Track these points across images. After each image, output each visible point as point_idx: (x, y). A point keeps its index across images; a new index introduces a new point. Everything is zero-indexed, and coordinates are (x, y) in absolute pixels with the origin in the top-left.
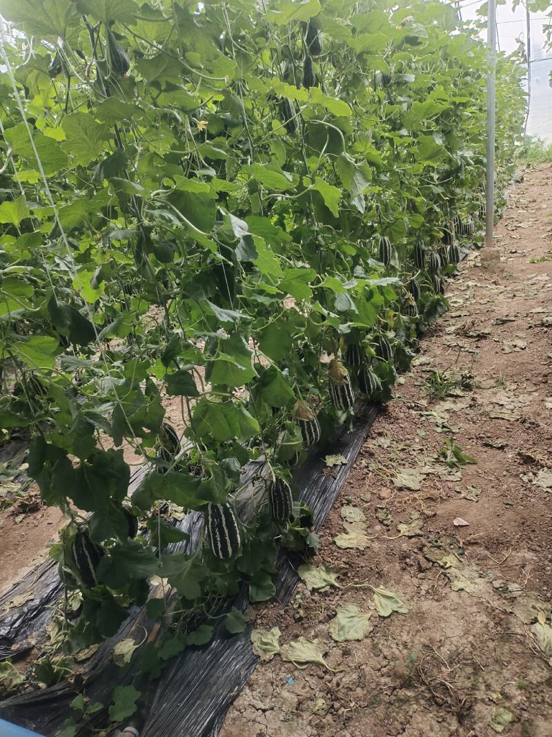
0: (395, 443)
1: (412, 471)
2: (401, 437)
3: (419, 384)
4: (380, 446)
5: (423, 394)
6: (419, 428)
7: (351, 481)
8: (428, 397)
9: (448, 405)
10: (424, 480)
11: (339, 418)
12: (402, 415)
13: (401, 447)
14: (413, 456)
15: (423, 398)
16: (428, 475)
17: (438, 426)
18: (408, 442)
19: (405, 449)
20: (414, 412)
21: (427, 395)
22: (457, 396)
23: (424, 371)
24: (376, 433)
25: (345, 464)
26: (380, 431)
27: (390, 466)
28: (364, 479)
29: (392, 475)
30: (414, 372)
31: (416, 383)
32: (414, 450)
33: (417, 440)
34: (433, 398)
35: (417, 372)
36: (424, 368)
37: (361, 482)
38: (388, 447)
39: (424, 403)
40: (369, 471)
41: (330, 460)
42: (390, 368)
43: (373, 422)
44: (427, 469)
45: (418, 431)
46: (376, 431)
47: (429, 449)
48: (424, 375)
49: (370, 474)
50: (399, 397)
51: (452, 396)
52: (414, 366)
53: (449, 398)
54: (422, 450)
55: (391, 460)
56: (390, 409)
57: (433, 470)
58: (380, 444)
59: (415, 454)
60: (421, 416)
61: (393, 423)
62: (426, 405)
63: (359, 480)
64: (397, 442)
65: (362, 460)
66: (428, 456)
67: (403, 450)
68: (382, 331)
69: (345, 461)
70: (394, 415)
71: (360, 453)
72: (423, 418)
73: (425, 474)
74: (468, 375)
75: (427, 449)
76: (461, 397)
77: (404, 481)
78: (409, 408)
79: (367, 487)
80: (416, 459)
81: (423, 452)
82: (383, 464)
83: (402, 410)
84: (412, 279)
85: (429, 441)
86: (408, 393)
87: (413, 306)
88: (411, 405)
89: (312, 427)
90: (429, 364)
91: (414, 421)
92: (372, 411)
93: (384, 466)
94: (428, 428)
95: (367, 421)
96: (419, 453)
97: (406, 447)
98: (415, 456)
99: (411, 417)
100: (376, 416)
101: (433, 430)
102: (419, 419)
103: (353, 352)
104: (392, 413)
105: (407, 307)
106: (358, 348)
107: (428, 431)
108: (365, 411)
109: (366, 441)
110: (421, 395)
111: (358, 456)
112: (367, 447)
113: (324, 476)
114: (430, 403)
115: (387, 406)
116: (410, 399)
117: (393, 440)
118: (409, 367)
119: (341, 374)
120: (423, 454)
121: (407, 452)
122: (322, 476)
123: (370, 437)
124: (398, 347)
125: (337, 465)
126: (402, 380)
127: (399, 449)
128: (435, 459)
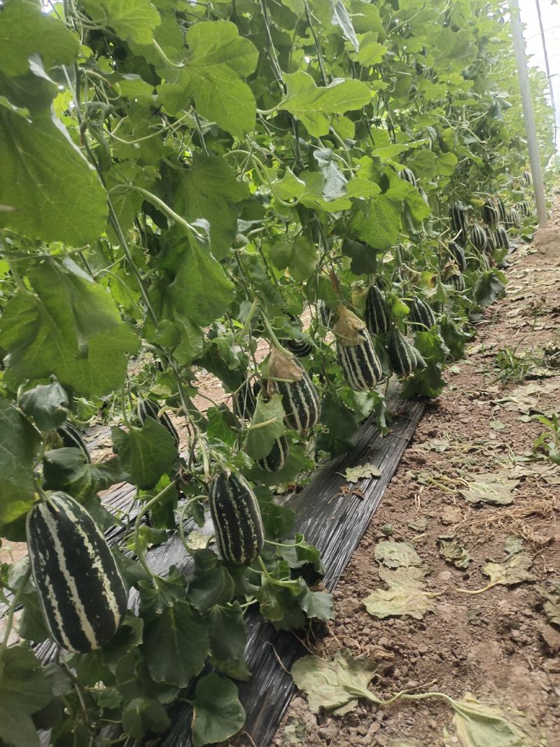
0: (457, 443)
1: (493, 477)
2: (466, 435)
3: (481, 370)
4: (433, 450)
5: (489, 380)
6: (491, 420)
7: (390, 501)
8: (498, 382)
9: (532, 387)
10: (518, 487)
11: (361, 407)
12: (462, 408)
13: (468, 446)
14: (490, 458)
15: (491, 384)
16: (523, 479)
17: (522, 414)
18: (478, 440)
19: (476, 450)
20: (480, 403)
21: (498, 380)
22: (543, 377)
23: (487, 356)
24: (424, 434)
25: (378, 478)
26: (431, 431)
27: (454, 474)
28: (412, 496)
29: (460, 486)
30: (471, 360)
31: (476, 371)
32: (490, 449)
33: (493, 436)
34: (506, 384)
35: (477, 359)
36: (485, 354)
37: (408, 502)
38: (446, 450)
39: (495, 389)
40: (419, 483)
41: (352, 474)
42: (436, 340)
43: (419, 422)
44: (519, 471)
45: (492, 424)
46: (423, 432)
47: (514, 445)
48: (488, 360)
49: (422, 488)
50: (455, 389)
51: (534, 378)
52: (470, 356)
53: (531, 381)
54: (503, 448)
55: (454, 467)
56: (444, 403)
57: (533, 472)
58: (433, 447)
59: (493, 454)
60: (493, 405)
61: (449, 421)
62: (498, 392)
63: (402, 499)
64: (460, 442)
65: (406, 471)
66: (516, 455)
67: (472, 451)
68: (417, 290)
69: (377, 473)
70: (451, 409)
71: (401, 462)
72: (497, 407)
73: (517, 479)
74: (554, 348)
75: (511, 446)
76: (548, 377)
77: (482, 492)
78: (471, 399)
79: (419, 508)
80: (496, 461)
81: (506, 450)
82: (442, 471)
83: (461, 403)
84: (452, 241)
85: (513, 436)
86: (466, 384)
87: (458, 277)
88: (474, 394)
89: (301, 394)
90: (491, 349)
91: (483, 413)
92: (416, 408)
93: (443, 474)
94: (506, 419)
95: (410, 420)
96: (499, 453)
97: (476, 447)
98: (494, 458)
99: (477, 410)
100: (423, 415)
101: (517, 421)
102: (490, 410)
103: (374, 308)
104: (448, 408)
105: (450, 279)
106: (380, 303)
107: (508, 422)
108: (405, 408)
109: (410, 443)
110: (486, 383)
111: (398, 466)
112: (412, 453)
113: (343, 496)
114: (503, 389)
115: (438, 401)
116: (471, 388)
117: (454, 440)
118: (463, 354)
119: (353, 326)
120: (506, 453)
121: (478, 454)
122: (339, 497)
123: (415, 441)
124: (444, 323)
125: (365, 478)
126: (455, 368)
127: (466, 449)
128: (529, 457)
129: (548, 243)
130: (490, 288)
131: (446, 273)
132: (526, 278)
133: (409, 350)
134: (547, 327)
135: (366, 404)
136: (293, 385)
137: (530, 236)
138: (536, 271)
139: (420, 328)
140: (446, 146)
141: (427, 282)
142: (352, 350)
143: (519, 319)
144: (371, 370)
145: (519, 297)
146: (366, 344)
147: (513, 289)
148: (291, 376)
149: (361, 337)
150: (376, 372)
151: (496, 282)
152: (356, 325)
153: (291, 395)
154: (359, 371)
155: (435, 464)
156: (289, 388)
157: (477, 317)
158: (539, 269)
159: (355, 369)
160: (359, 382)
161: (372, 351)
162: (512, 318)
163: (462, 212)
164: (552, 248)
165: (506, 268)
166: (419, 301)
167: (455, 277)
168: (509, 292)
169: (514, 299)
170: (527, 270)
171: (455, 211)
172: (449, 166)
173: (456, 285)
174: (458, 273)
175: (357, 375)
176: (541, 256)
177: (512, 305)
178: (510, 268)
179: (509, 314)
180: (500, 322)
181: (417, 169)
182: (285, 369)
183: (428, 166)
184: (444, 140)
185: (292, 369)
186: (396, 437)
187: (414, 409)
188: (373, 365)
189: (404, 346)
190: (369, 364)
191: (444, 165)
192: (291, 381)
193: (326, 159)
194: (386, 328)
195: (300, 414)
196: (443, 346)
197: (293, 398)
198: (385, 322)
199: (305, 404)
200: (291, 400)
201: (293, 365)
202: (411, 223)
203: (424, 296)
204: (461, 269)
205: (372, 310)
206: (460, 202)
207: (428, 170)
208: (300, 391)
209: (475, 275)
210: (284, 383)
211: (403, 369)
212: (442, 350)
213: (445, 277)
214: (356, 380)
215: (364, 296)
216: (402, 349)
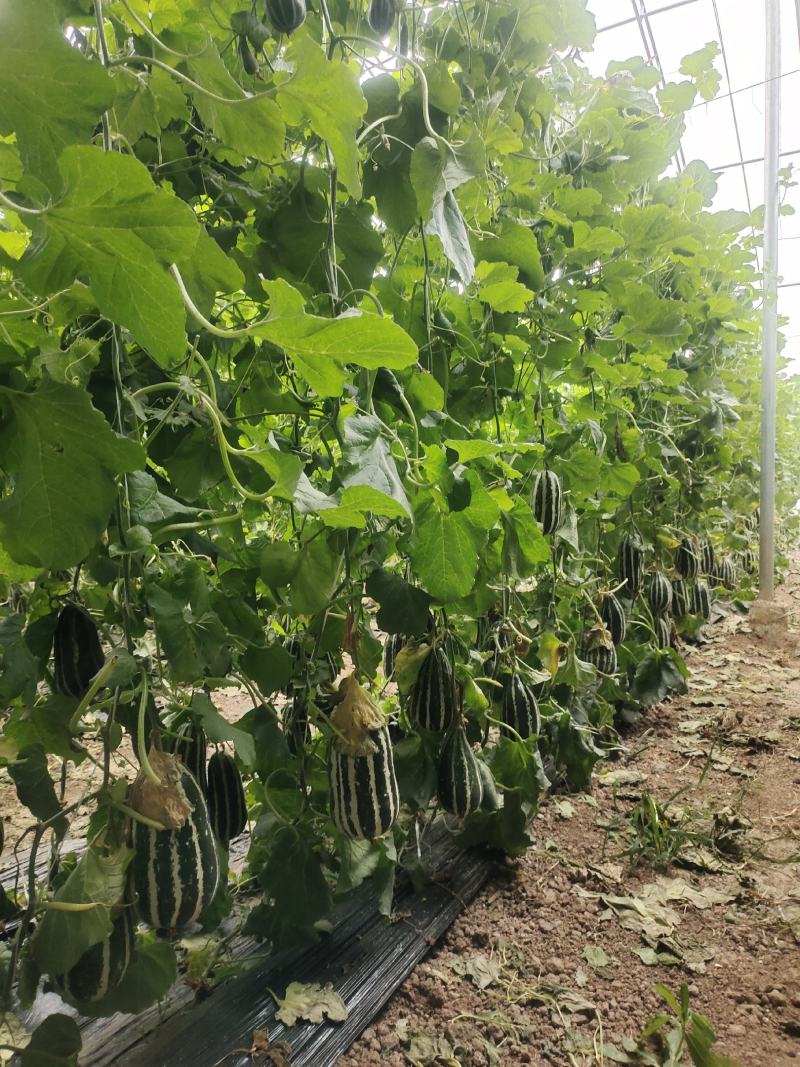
0: (513, 975)
2: (537, 961)
3: (606, 824)
4: (468, 978)
5: (613, 849)
6: (590, 939)
8: (627, 858)
9: (679, 887)
11: (353, 866)
12: (550, 895)
13: (529, 992)
14: (559, 1032)
15: (613, 859)
17: (646, 944)
18: (553, 979)
19: (541, 1004)
20: (584, 894)
21: (625, 854)
22: (703, 870)
23: (621, 798)
24: (467, 935)
26: (481, 930)
30: (598, 797)
31: (599, 822)
32: (565, 1010)
33: (581, 978)
34: (640, 865)
35: (607, 798)
36: (625, 792)
38: (491, 986)
39: (614, 871)
40: (408, 1063)
41: (301, 1002)
42: (532, 760)
43: (470, 902)
45: (589, 951)
46: (468, 929)
47: (611, 1014)
48: (621, 806)
50: (553, 849)
51: (688, 866)
52: (601, 786)
53: (681, 872)
54: (590, 1014)
55: (487, 1035)
56: (524, 875)
58: (471, 971)
59: (567, 1024)
60: (603, 905)
61: (521, 915)
62: (619, 880)
64: (521, 975)
65: (402, 1016)
66: (607, 1039)
67: (534, 1003)
68: (521, 665)
69: (338, 1012)
70: (531, 891)
71: (399, 991)
72: (607, 914)
74: (731, 819)
75: (605, 1013)
76: (712, 872)
78: (573, 880)
80: (568, 1045)
81: (593, 1022)
82: (458, 1044)
83: (552, 883)
84: (611, 593)
85: (616, 989)
86: (575, 843)
87: (608, 652)
88: (579, 872)
89: (175, 857)
90: (635, 785)
91: (580, 917)
92: (472, 873)
93: (457, 1053)
94: (616, 947)
95: (453, 898)
96: (579, 1024)
97: (543, 997)
98: (566, 1034)
99: (575, 906)
100: (482, 888)
101: (632, 955)
102: (595, 913)
103: (429, 686)
104: (527, 886)
105: (595, 651)
106: (441, 680)
107: (617, 954)
108: (454, 868)
109: (430, 954)
110: (608, 853)
111: (390, 1000)
112: (428, 976)
113: (249, 1055)
114: (630, 875)
115: (518, 866)
116: (580, 856)
117: (511, 967)
118: (587, 782)
119: (361, 721)
120: (592, 1028)
121: (542, 1015)
122: (240, 1055)
123: (449, 945)
124: (563, 725)
125: (308, 1022)
126: (566, 808)
127: (523, 997)
128: (629, 1054)
129: (770, 623)
130: (659, 679)
131: (590, 641)
132: (726, 671)
133: (472, 773)
134: (734, 769)
135: (363, 861)
136: (163, 836)
137: (746, 604)
138: (742, 662)
139: (513, 737)
140: (626, 453)
141: (549, 651)
142: (351, 762)
143: (695, 739)
144: (376, 807)
145: (706, 700)
146: (378, 759)
147: (701, 683)
148: (164, 816)
149: (372, 743)
150: (385, 812)
151: (670, 671)
152: (367, 719)
153: (153, 854)
154: (354, 804)
155: (457, 1016)
156: (153, 839)
157: (634, 717)
158: (747, 661)
159: (347, 798)
160: (351, 824)
161: (387, 774)
162: (686, 734)
163: (637, 552)
164: (774, 632)
165: (700, 645)
166: (521, 686)
167: (603, 650)
168: (694, 686)
169: (697, 701)
170: (730, 657)
171: (628, 548)
172: (627, 482)
173: (602, 662)
174: (609, 645)
175: (348, 810)
176: (756, 640)
177: (691, 712)
178: (706, 647)
179: (682, 725)
180: (666, 736)
181: (571, 476)
182: (156, 798)
183: (589, 476)
184: (625, 443)
185: (171, 802)
186: (411, 930)
187: (469, 873)
188: (383, 801)
189: (466, 762)
190: (374, 795)
191: (619, 478)
192: (160, 826)
193: (366, 434)
194: (442, 723)
195: (160, 898)
196: (541, 775)
197: (155, 863)
198: (443, 713)
199: (177, 881)
200: (151, 864)
201: (177, 794)
203: (531, 679)
204: (616, 640)
205: (425, 688)
206: (637, 536)
207: (586, 481)
208: (174, 851)
209: (642, 651)
210: (146, 827)
211: (455, 805)
212: (537, 782)
213: (588, 647)
214: (345, 819)
215: (417, 661)
216: (461, 769)
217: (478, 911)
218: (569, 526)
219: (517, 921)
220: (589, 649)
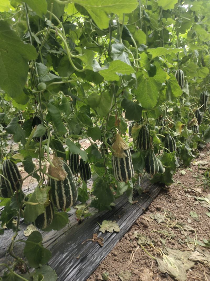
0: (169, 219)
1: (181, 254)
2: (176, 215)
3: (196, 176)
4: (155, 220)
5: (198, 183)
6: (192, 209)
7: (116, 253)
10: (192, 268)
11: (120, 189)
12: (179, 197)
13: (173, 224)
14: (183, 237)
15: (198, 186)
16: (196, 262)
17: (209, 211)
18: (181, 221)
19: (178, 228)
20: (189, 196)
21: (202, 185)
23: (201, 169)
25: (116, 233)
26: (159, 206)
27: (159, 243)
28: (130, 252)
29: (159, 255)
30: (193, 169)
31: (193, 176)
32: (185, 230)
33: (189, 221)
34: (207, 188)
35: (196, 169)
36: (200, 167)
37: (126, 255)
38: (162, 222)
39: (199, 190)
40: (138, 244)
41: (107, 226)
42: (174, 159)
43: (155, 198)
44: (196, 255)
45: (191, 213)
46: (155, 206)
48: (200, 171)
49: (138, 247)
50: (179, 183)
52: (193, 166)
54: (193, 232)
55: (161, 237)
56: (171, 191)
57: (204, 259)
58: (156, 218)
59: (186, 234)
60: (196, 200)
61: (170, 202)
62: (200, 193)
63: (124, 252)
64: (171, 219)
65: (136, 230)
66: (198, 239)
67: (175, 228)
68: (170, 131)
69: (117, 229)
70: (173, 195)
71: (135, 223)
72: (197, 202)
73: (194, 261)
77: (169, 265)
78: (186, 192)
79: (131, 262)
80: (186, 241)
81: (194, 234)
82: (153, 239)
83: (180, 193)
84: (198, 109)
85: (200, 224)
86: (186, 182)
87: (196, 127)
88: (188, 190)
89: (63, 189)
90: (204, 165)
91: (189, 203)
92: (156, 190)
93: (152, 242)
94: (200, 212)
95: (150, 197)
96: (189, 234)
97: (178, 226)
98: (185, 237)
99: (187, 200)
100: (159, 194)
101: (205, 214)
102: (193, 202)
103: (142, 137)
104: (172, 194)
105: (192, 127)
106: (146, 135)
107: (200, 214)
108: (150, 189)
109: (144, 212)
110: (196, 185)
111: (133, 225)
112: (143, 219)
113: (92, 241)
114: (204, 191)
115: (169, 188)
116: (188, 186)
117: (168, 217)
118: (189, 165)
119: (121, 147)
120: (193, 236)
121: (178, 231)
122: (89, 241)
123: (149, 210)
124: (183, 149)
125: (109, 232)
126: (183, 172)
127: (172, 226)
128: (205, 244)
131: (191, 124)
133: (156, 163)
135: (123, 187)
136: (59, 182)
139: (168, 152)
140: (205, 64)
141: (179, 127)
142: (118, 160)
144: (127, 173)
146: (127, 159)
148: (58, 177)
149: (125, 154)
150: (129, 174)
152: (123, 146)
153: (56, 188)
154: (120, 172)
155: (152, 231)
156: (56, 183)
157: (203, 146)
159: (118, 170)
160: (119, 177)
161: (130, 163)
163: (206, 96)
166: (170, 137)
167: (195, 126)
171: (203, 95)
172: (205, 74)
173: (194, 130)
174: (197, 125)
175: (118, 174)
181: (187, 71)
182: (56, 171)
183: (193, 71)
184: (205, 60)
185: (60, 172)
186: (138, 206)
187: (155, 190)
188: (129, 171)
189: (154, 160)
190: (126, 169)
191: (202, 73)
192: (58, 180)
194: (146, 148)
195: (59, 201)
196: (177, 163)
197: (57, 190)
198: (147, 145)
199: (64, 196)
200: (56, 191)
201: (62, 170)
202: (170, 97)
203: (173, 135)
204: (199, 123)
205: (141, 138)
206: (207, 92)
207: (192, 73)
208: (63, 187)
209: (206, 126)
210: (53, 180)
211: (151, 172)
212: (175, 165)
213: (190, 126)
214: (117, 176)
215: (138, 129)
216: (152, 161)
217: (157, 200)
218: (186, 88)
219: (169, 204)
220: (191, 126)
